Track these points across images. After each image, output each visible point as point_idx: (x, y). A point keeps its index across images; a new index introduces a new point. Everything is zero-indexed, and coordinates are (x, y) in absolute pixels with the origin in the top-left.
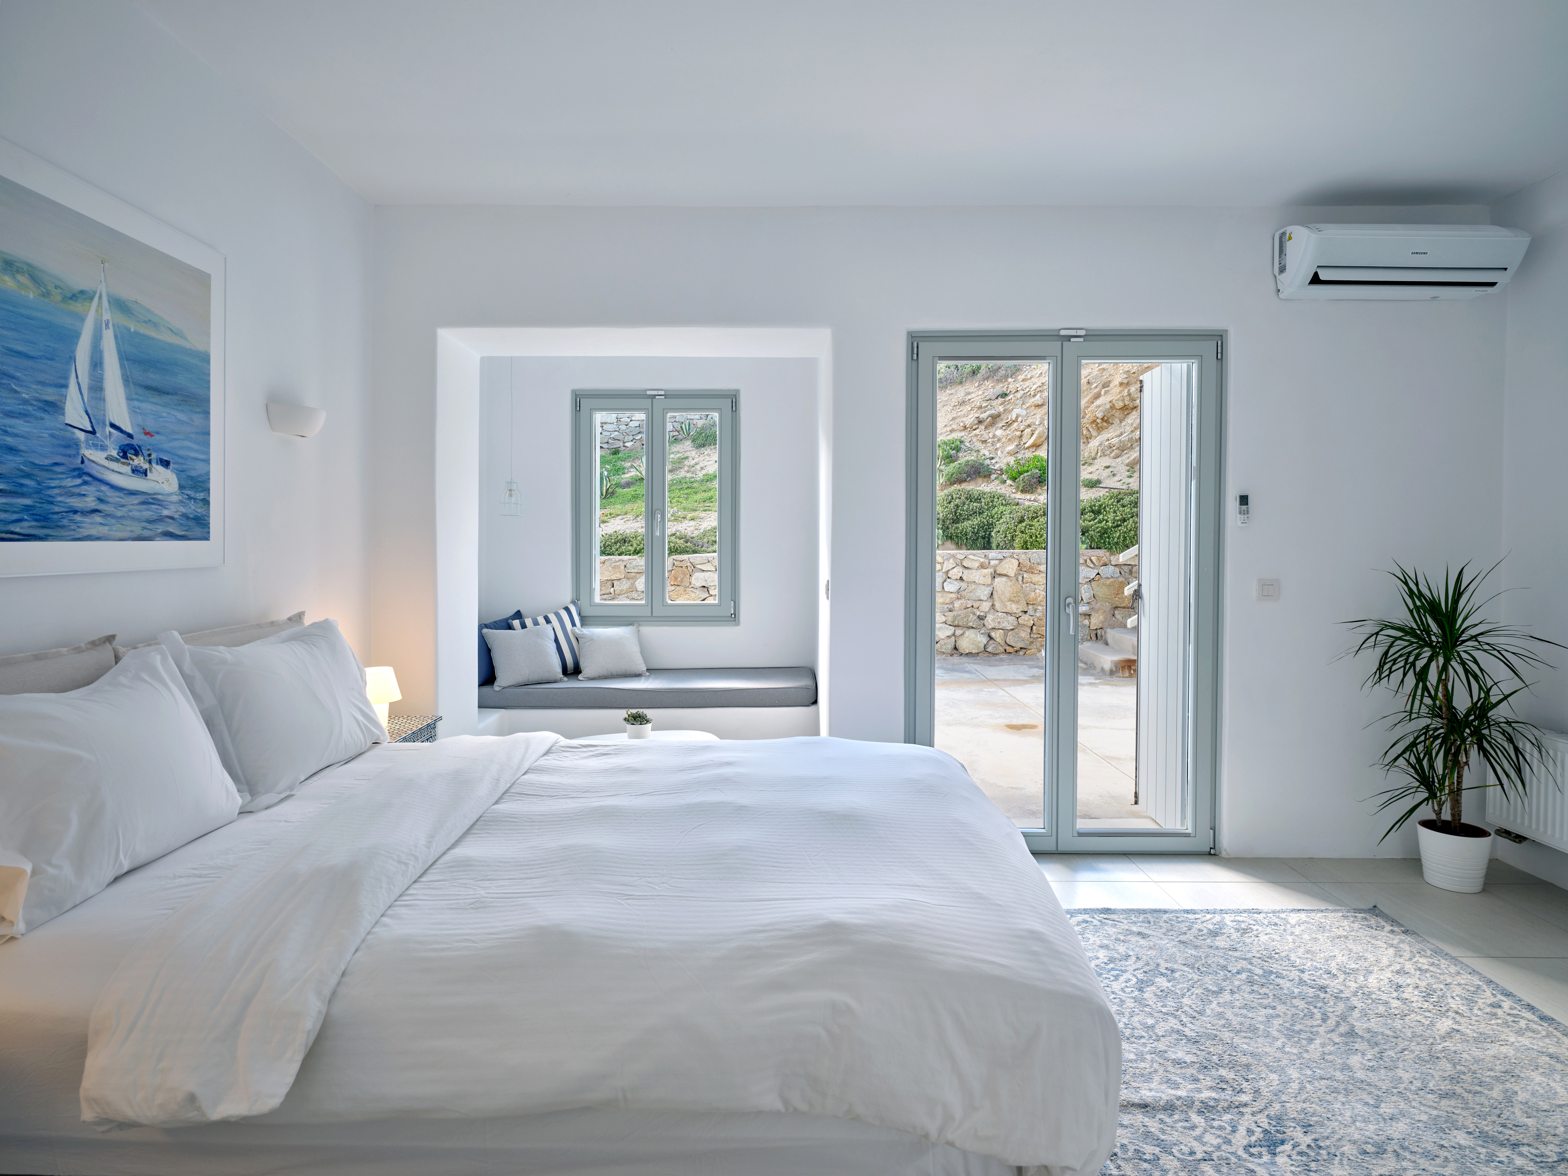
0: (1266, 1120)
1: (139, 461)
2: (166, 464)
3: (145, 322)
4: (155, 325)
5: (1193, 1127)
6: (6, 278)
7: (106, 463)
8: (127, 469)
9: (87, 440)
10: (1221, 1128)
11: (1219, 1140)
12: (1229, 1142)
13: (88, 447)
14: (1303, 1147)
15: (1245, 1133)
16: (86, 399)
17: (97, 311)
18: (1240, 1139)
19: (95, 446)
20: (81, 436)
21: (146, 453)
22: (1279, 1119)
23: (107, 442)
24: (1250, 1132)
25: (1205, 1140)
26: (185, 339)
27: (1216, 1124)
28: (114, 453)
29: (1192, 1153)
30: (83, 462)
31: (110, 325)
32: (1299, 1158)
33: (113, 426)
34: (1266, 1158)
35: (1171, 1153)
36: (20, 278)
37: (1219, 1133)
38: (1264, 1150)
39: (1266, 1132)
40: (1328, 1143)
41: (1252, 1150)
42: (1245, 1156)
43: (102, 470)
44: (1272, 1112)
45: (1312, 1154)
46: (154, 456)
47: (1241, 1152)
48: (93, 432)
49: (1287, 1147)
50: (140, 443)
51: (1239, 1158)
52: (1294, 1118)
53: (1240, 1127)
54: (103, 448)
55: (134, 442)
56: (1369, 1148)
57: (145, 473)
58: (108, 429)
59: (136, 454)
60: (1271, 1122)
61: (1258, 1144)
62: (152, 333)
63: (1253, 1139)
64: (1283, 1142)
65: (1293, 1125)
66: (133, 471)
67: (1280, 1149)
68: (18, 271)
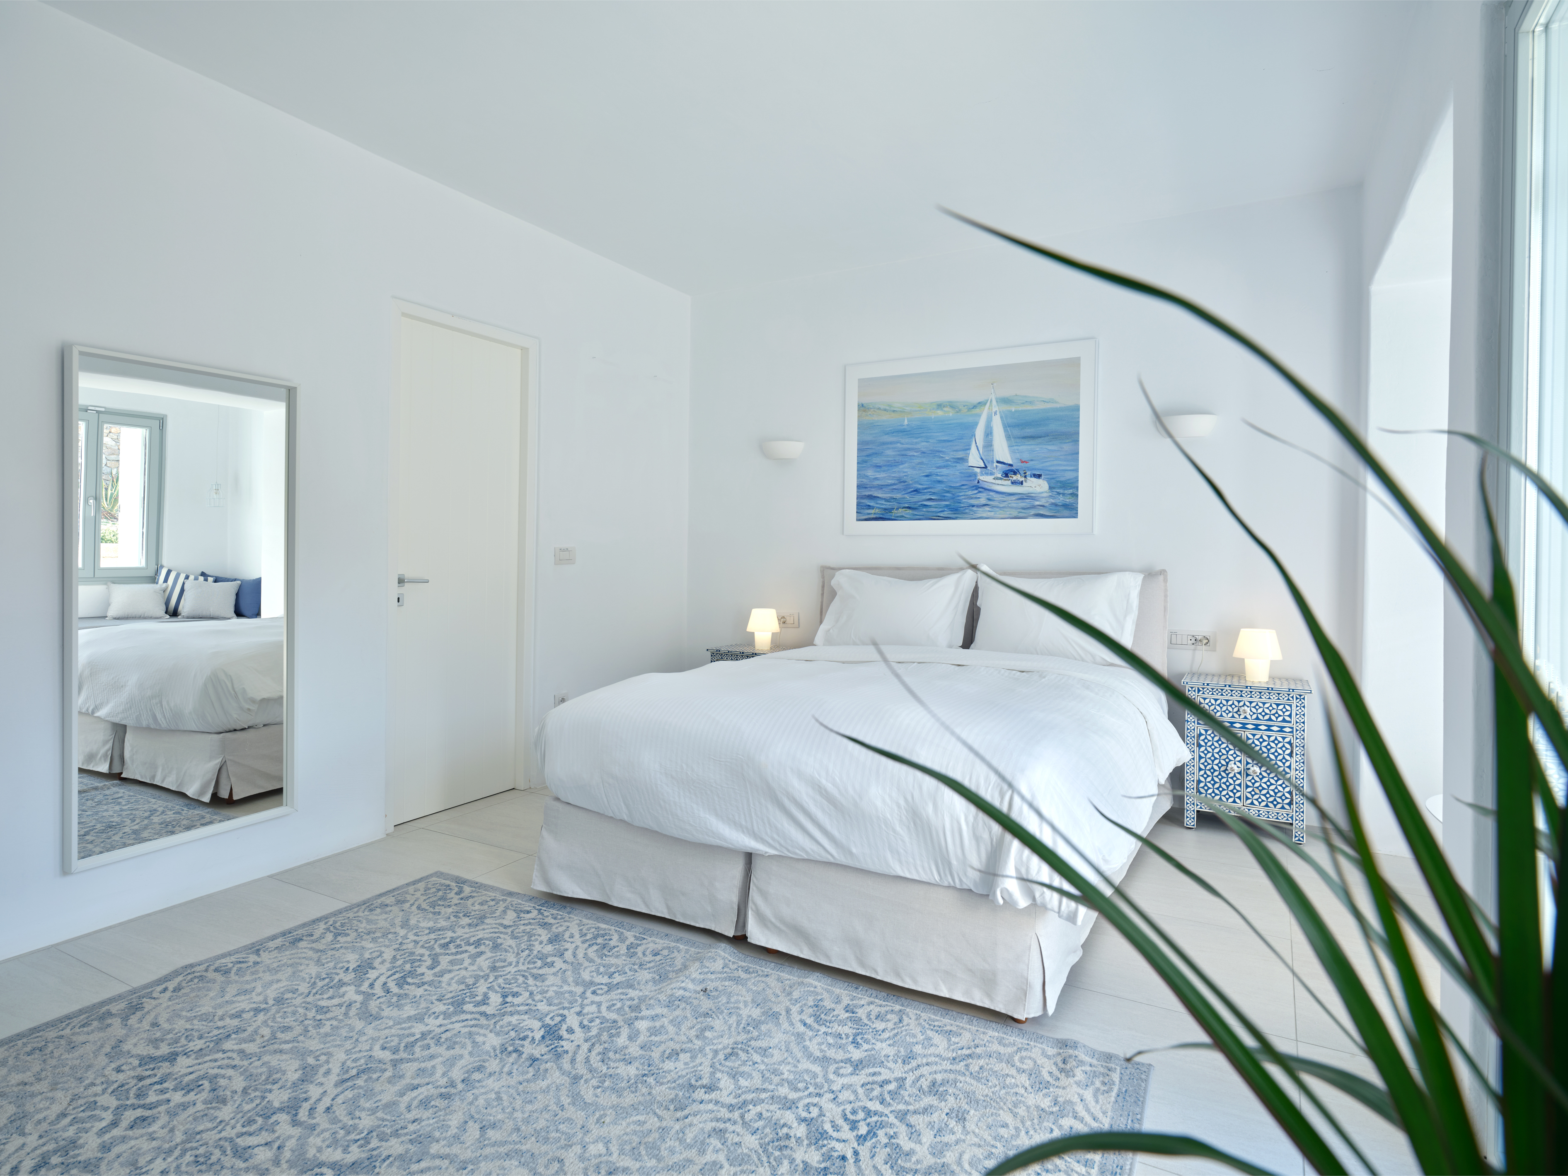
0: (565, 1048)
1: (1018, 477)
2: (1039, 476)
3: (1023, 403)
4: (1031, 403)
5: (609, 1008)
6: (939, 412)
7: (994, 481)
8: (1009, 482)
9: (981, 472)
10: (591, 1021)
11: (585, 1011)
12: (579, 1014)
13: (982, 474)
14: (526, 1043)
15: (573, 1027)
16: (981, 452)
17: (989, 408)
18: (573, 1021)
19: (987, 474)
20: (978, 470)
21: (1022, 472)
22: (558, 1056)
23: (995, 471)
24: (570, 1031)
25: (594, 1006)
26: (1056, 402)
27: (598, 1021)
28: (999, 476)
29: (594, 992)
30: (978, 482)
31: (998, 413)
32: (525, 1034)
33: (998, 462)
34: (547, 1020)
35: (606, 985)
36: (945, 409)
37: (590, 1016)
38: (552, 1023)
39: (560, 1038)
40: (511, 1060)
41: (559, 1018)
42: (561, 1012)
43: (991, 485)
44: (567, 1058)
45: (517, 1042)
46: (1028, 473)
47: (565, 1012)
48: (986, 467)
49: (538, 1035)
50: (1018, 468)
51: (564, 1008)
52: (546, 1062)
53: (580, 1029)
54: (992, 474)
55: (1013, 468)
56: (476, 1076)
57: (1022, 483)
58: (995, 464)
59: (1015, 473)
60: (563, 1049)
61: (558, 1026)
62: (1029, 407)
63: (564, 1027)
64: (543, 1037)
65: (545, 1057)
66: (1012, 483)
67: (542, 1032)
68: (944, 407)
